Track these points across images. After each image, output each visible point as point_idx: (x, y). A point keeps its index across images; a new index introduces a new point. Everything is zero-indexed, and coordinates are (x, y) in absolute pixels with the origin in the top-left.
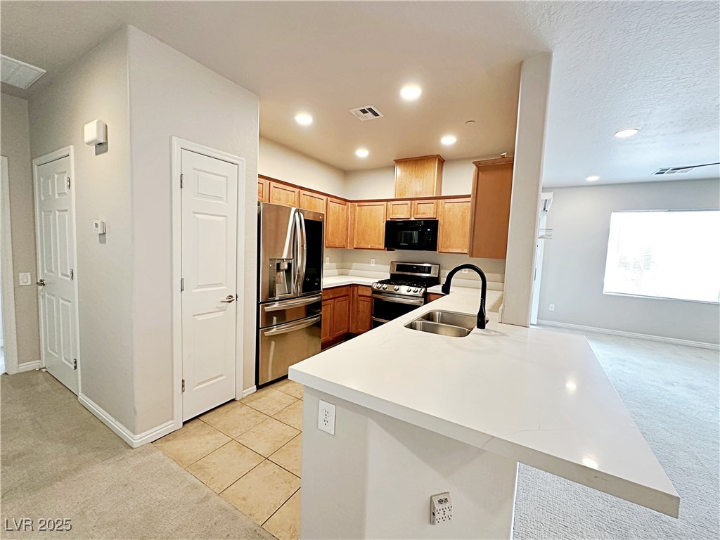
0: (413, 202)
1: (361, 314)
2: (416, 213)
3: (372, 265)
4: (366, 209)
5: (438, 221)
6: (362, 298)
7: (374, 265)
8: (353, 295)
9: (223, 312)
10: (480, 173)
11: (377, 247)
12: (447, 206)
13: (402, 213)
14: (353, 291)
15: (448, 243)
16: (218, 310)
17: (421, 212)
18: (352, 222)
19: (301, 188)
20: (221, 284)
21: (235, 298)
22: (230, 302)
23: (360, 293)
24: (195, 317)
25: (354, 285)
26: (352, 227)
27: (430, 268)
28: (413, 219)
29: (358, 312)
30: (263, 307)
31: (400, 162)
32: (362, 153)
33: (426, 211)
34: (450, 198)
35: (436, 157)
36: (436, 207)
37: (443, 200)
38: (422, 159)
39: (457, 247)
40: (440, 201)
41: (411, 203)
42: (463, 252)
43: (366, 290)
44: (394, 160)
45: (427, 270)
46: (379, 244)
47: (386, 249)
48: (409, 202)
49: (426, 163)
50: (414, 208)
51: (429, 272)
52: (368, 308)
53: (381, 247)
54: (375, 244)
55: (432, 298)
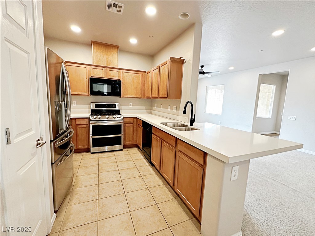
0: (106, 69)
1: (79, 137)
3: (74, 105)
5: (121, 81)
6: (79, 126)
7: (76, 105)
10: (172, 62)
11: (83, 93)
12: (125, 74)
13: (100, 74)
15: (127, 93)
16: (33, 157)
17: (112, 75)
20: (30, 130)
23: (78, 123)
25: (72, 119)
27: (115, 105)
28: (106, 78)
30: (54, 144)
33: (114, 75)
34: (127, 70)
35: (117, 47)
36: (119, 73)
37: (123, 71)
38: (109, 46)
39: (131, 95)
40: (122, 71)
41: (105, 69)
42: (134, 97)
43: (83, 121)
44: (91, 41)
45: (114, 106)
46: (85, 92)
47: (90, 95)
48: (104, 68)
49: (112, 48)
50: (107, 72)
51: (115, 107)
52: (85, 132)
53: (86, 94)
54: (81, 92)
55: (126, 120)
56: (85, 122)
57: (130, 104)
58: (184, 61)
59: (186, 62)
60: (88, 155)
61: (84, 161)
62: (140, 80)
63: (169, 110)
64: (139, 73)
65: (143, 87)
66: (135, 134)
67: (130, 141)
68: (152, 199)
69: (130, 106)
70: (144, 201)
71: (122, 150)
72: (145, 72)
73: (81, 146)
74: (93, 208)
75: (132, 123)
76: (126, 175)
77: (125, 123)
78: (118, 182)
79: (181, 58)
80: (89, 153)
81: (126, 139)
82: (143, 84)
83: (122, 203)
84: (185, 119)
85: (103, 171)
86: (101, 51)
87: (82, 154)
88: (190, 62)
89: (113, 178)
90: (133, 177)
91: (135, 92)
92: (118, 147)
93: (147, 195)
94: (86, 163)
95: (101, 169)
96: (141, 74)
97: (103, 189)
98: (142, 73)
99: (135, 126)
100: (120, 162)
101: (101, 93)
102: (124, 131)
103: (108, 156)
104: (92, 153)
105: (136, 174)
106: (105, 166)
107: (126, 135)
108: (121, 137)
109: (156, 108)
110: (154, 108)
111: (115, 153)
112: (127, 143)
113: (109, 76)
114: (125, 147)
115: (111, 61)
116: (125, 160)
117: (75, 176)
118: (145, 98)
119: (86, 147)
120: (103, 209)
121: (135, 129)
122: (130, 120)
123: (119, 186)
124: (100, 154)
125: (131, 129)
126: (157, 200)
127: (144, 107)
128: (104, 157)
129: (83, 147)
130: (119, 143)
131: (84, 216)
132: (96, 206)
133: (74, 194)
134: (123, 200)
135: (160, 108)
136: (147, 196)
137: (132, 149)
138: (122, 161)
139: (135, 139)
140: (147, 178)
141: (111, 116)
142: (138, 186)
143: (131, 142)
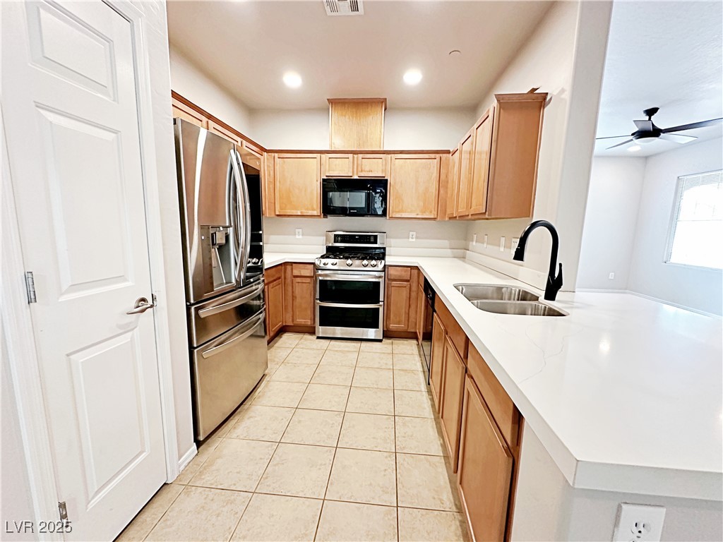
0: (355, 156)
1: (298, 300)
2: (360, 169)
3: (297, 237)
4: (291, 163)
5: (387, 180)
6: (299, 280)
7: (301, 237)
8: (285, 278)
9: (129, 334)
10: (502, 110)
11: (310, 213)
13: (342, 169)
14: (285, 272)
15: (400, 207)
16: (122, 331)
17: (367, 168)
18: (272, 180)
19: (210, 117)
20: (121, 278)
21: (150, 302)
22: (143, 311)
23: (296, 272)
24: (71, 357)
25: (286, 264)
26: (272, 186)
27: (376, 237)
28: (356, 177)
29: (294, 297)
30: (197, 310)
31: (334, 102)
32: (292, 80)
33: (372, 169)
34: (402, 152)
35: (381, 102)
36: (384, 163)
37: (393, 155)
38: (365, 103)
39: (411, 212)
40: (389, 156)
41: (353, 157)
42: (418, 217)
43: (304, 269)
44: (328, 100)
45: (372, 240)
46: (313, 210)
47: (322, 216)
48: (350, 156)
49: (370, 107)
50: (357, 164)
51: (375, 242)
52: (309, 291)
53: (315, 213)
54: (307, 209)
55: (392, 272)
56: (308, 271)
57: (411, 233)
58: (545, 99)
59: (551, 99)
60: (311, 340)
61: (297, 351)
62: (435, 174)
63: (502, 249)
64: (433, 156)
65: (442, 192)
66: (413, 307)
67: (399, 322)
68: (393, 489)
69: (410, 240)
70: (371, 484)
71: (380, 341)
72: (448, 152)
73: (300, 321)
74: (261, 459)
75: (408, 281)
76: (362, 402)
77: (389, 280)
78: (336, 415)
79: (534, 90)
80: (314, 337)
81: (392, 316)
82: (442, 183)
83: (320, 469)
84: (539, 276)
85: (319, 382)
86: (347, 117)
87: (300, 336)
88: (563, 96)
89: (330, 401)
90: (375, 412)
91: (421, 204)
92: (371, 333)
93: (385, 470)
94: (298, 357)
95: (318, 376)
96: (438, 159)
97: (300, 422)
98: (441, 155)
99: (414, 288)
100: (364, 367)
101: (343, 212)
102: (388, 296)
103: (346, 349)
104: (318, 338)
105: (387, 406)
106: (329, 371)
107: (392, 308)
108: (377, 310)
109: (474, 243)
110: (471, 243)
111: (364, 344)
112: (393, 326)
113: (362, 171)
114: (388, 335)
115: (367, 136)
116: (376, 366)
117: (267, 378)
118: (447, 219)
119: (309, 322)
120: (277, 468)
121: (414, 294)
122: (403, 273)
123: (333, 424)
124: (333, 343)
125: (405, 293)
126: (403, 496)
127: (446, 243)
128: (337, 351)
129: (303, 323)
130: (374, 325)
131: (238, 470)
132: (267, 456)
133: (247, 416)
134: (324, 463)
135: (483, 243)
136: (383, 473)
137: (405, 342)
138: (368, 368)
139: (412, 319)
140: (404, 424)
141: (357, 262)
142: (374, 438)
143: (402, 326)
